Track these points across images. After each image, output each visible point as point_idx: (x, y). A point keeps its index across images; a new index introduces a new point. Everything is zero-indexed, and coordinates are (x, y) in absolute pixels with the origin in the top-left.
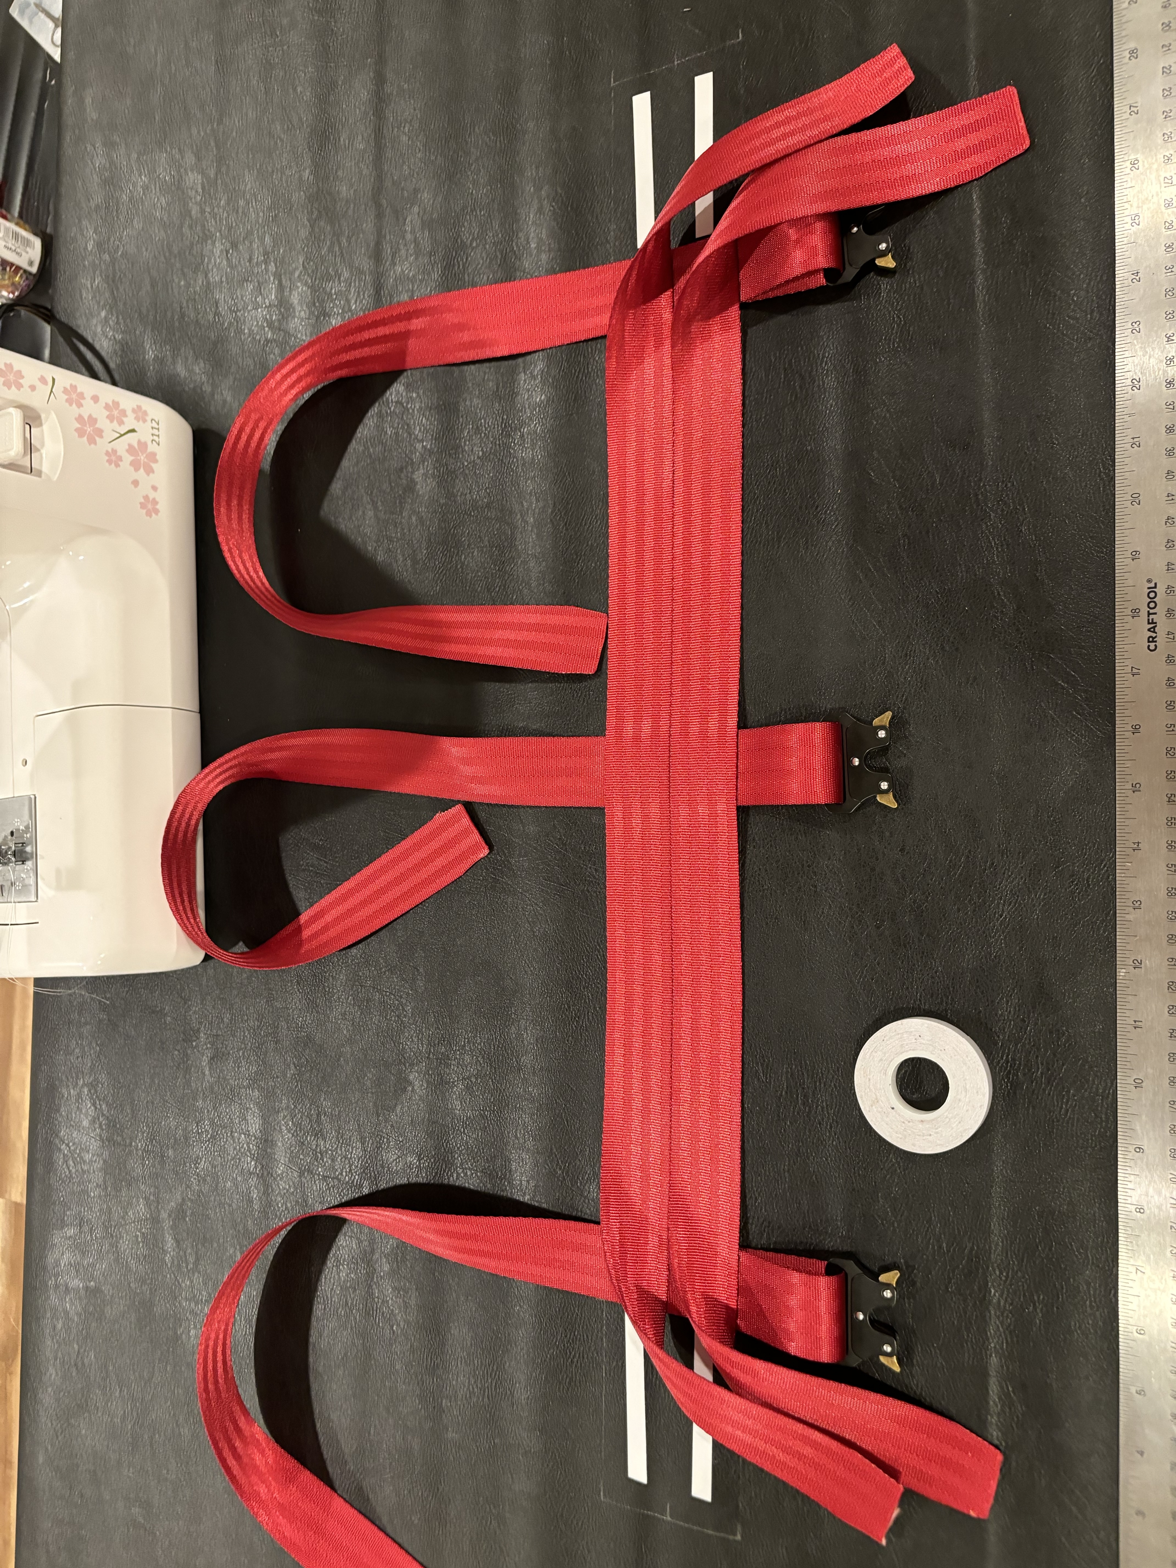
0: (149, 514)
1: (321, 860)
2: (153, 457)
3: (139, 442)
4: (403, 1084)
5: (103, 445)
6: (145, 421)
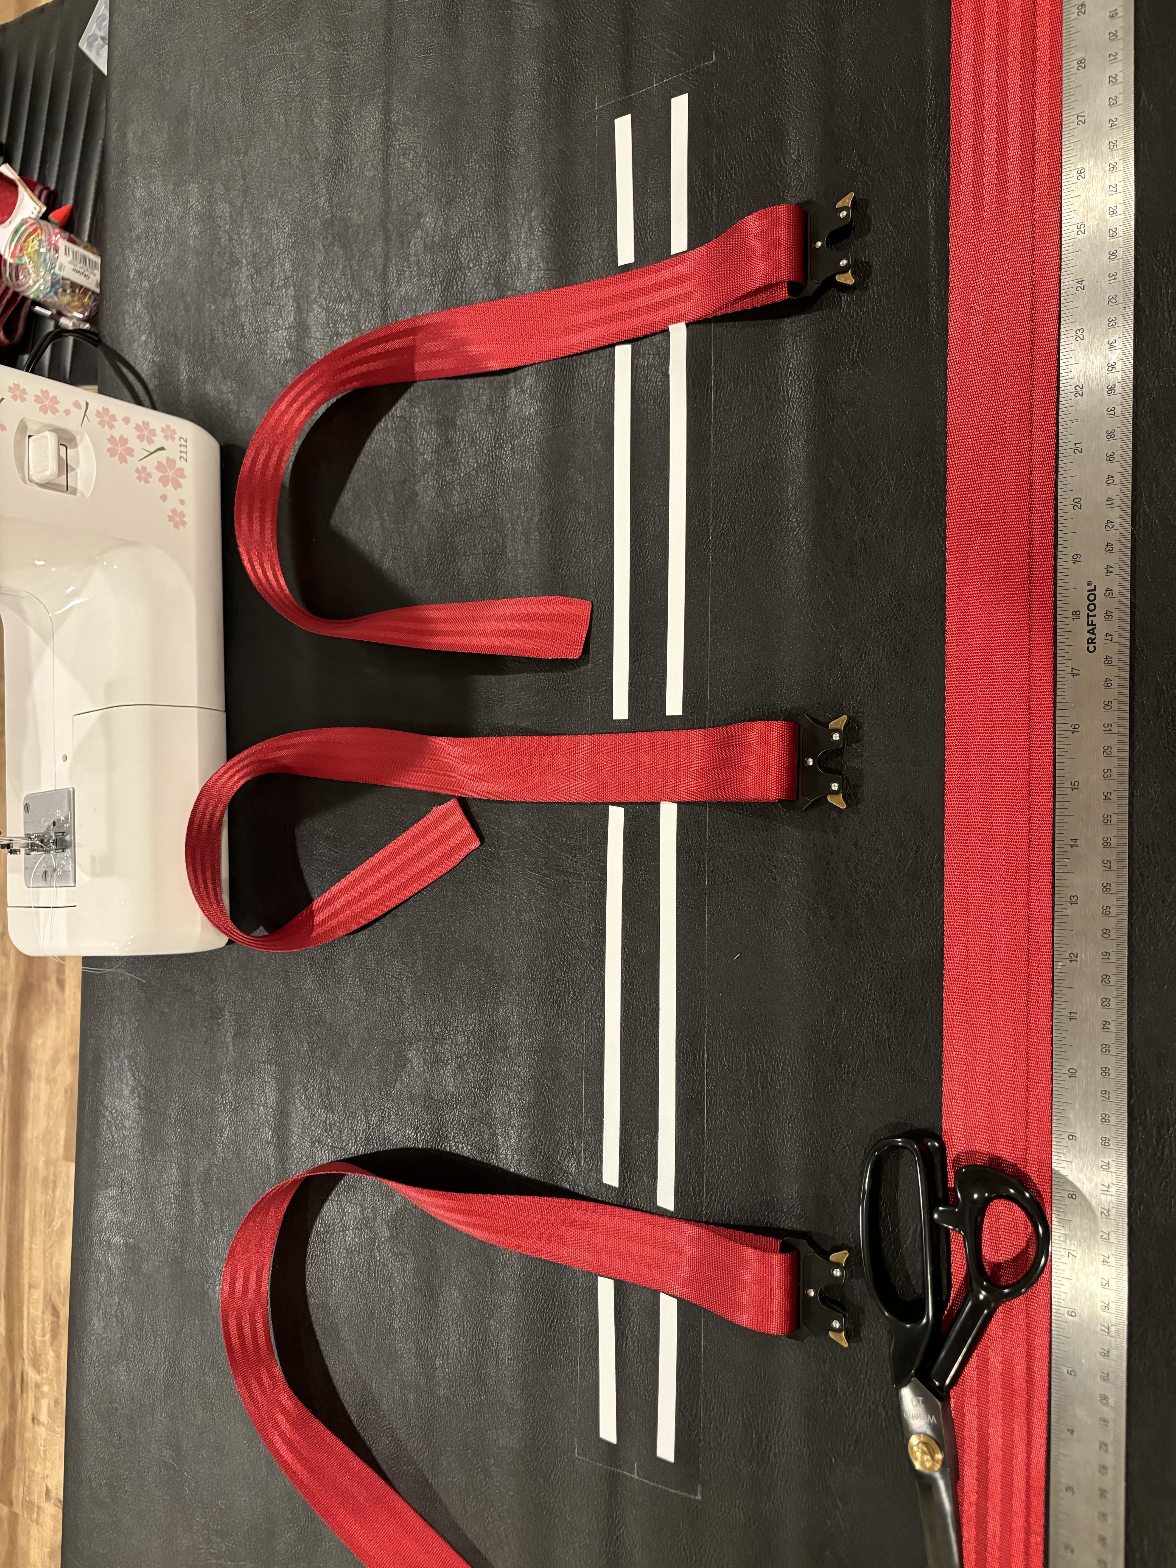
0: (176, 526)
1: (331, 850)
2: (180, 473)
3: (168, 459)
4: (402, 1062)
5: (133, 463)
6: (173, 439)
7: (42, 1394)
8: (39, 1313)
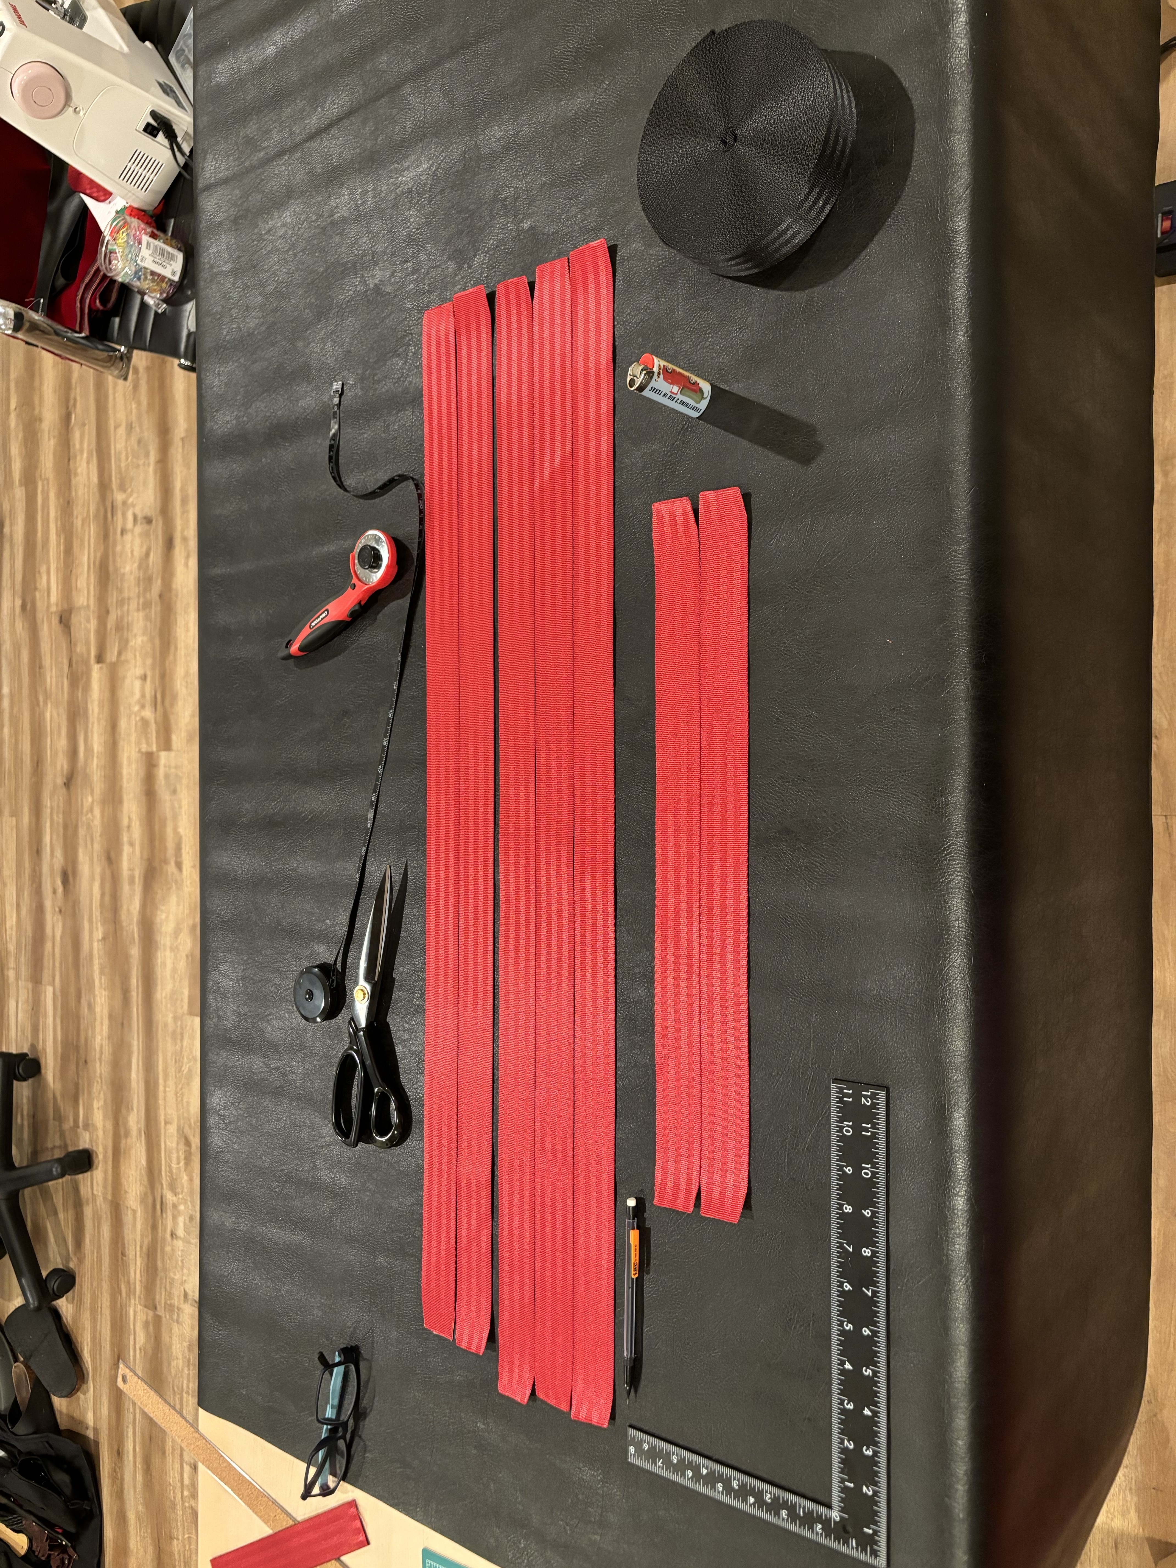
7: (179, 1212)
8: (174, 1145)
